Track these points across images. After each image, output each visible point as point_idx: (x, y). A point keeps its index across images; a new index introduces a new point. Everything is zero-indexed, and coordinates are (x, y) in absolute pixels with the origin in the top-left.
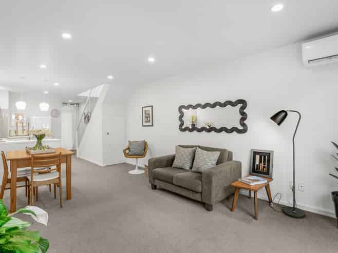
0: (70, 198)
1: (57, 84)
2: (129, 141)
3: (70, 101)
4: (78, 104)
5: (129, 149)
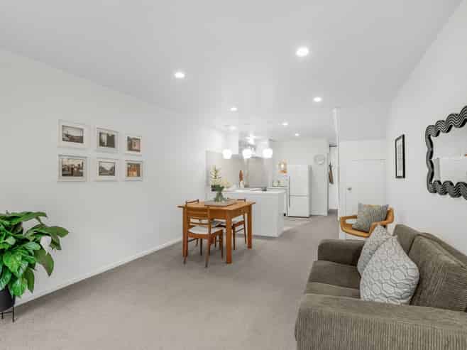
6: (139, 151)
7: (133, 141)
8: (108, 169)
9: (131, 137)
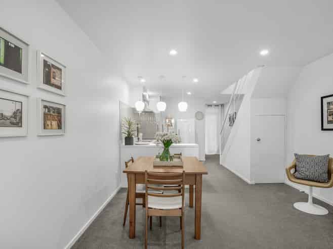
0: (199, 239)
1: (196, 80)
2: (296, 155)
3: (215, 102)
4: (222, 105)
5: (295, 166)
6: (59, 88)
7: (53, 70)
8: (8, 113)
9: (50, 62)
